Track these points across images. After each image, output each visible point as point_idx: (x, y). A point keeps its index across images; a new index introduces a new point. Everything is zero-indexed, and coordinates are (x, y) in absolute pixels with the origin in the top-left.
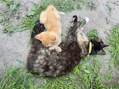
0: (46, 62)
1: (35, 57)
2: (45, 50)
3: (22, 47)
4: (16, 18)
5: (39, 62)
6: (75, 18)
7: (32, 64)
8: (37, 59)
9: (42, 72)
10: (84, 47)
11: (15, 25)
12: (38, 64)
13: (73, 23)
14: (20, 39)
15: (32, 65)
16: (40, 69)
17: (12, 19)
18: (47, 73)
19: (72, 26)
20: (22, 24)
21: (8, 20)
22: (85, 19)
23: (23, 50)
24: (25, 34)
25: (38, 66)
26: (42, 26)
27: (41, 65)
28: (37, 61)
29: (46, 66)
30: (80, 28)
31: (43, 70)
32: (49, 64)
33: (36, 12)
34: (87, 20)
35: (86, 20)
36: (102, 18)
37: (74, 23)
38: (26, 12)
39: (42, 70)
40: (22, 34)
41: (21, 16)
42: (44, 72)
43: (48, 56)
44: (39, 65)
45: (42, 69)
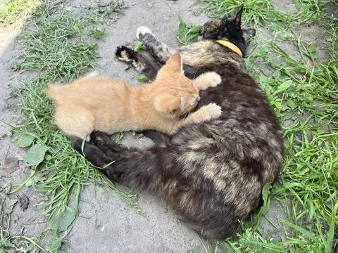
0: (232, 161)
1: (201, 185)
2: (189, 150)
3: (135, 233)
4: (18, 210)
5: (225, 179)
6: (123, 53)
7: (220, 203)
8: (210, 183)
9: (258, 185)
10: (223, 54)
11: (43, 225)
12: (228, 185)
13: (134, 63)
14: (103, 229)
15: (226, 205)
16: (249, 185)
17: (14, 225)
18: (266, 173)
19: (143, 68)
20: (53, 198)
21: (11, 240)
22: (140, 35)
23: (147, 232)
24: (93, 206)
25: (237, 186)
26: (99, 139)
27: (236, 176)
28: (220, 185)
29: (246, 167)
30: (161, 50)
31: (254, 179)
32: (242, 155)
33: (42, 137)
34: (144, 30)
35: (143, 33)
36: (156, 5)
37: (137, 61)
38: (18, 171)
39: (253, 184)
40: (89, 214)
41: (24, 191)
42: (260, 179)
43: (213, 150)
44: (233, 184)
45: (250, 180)
